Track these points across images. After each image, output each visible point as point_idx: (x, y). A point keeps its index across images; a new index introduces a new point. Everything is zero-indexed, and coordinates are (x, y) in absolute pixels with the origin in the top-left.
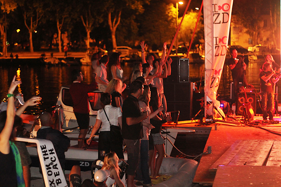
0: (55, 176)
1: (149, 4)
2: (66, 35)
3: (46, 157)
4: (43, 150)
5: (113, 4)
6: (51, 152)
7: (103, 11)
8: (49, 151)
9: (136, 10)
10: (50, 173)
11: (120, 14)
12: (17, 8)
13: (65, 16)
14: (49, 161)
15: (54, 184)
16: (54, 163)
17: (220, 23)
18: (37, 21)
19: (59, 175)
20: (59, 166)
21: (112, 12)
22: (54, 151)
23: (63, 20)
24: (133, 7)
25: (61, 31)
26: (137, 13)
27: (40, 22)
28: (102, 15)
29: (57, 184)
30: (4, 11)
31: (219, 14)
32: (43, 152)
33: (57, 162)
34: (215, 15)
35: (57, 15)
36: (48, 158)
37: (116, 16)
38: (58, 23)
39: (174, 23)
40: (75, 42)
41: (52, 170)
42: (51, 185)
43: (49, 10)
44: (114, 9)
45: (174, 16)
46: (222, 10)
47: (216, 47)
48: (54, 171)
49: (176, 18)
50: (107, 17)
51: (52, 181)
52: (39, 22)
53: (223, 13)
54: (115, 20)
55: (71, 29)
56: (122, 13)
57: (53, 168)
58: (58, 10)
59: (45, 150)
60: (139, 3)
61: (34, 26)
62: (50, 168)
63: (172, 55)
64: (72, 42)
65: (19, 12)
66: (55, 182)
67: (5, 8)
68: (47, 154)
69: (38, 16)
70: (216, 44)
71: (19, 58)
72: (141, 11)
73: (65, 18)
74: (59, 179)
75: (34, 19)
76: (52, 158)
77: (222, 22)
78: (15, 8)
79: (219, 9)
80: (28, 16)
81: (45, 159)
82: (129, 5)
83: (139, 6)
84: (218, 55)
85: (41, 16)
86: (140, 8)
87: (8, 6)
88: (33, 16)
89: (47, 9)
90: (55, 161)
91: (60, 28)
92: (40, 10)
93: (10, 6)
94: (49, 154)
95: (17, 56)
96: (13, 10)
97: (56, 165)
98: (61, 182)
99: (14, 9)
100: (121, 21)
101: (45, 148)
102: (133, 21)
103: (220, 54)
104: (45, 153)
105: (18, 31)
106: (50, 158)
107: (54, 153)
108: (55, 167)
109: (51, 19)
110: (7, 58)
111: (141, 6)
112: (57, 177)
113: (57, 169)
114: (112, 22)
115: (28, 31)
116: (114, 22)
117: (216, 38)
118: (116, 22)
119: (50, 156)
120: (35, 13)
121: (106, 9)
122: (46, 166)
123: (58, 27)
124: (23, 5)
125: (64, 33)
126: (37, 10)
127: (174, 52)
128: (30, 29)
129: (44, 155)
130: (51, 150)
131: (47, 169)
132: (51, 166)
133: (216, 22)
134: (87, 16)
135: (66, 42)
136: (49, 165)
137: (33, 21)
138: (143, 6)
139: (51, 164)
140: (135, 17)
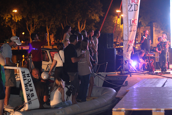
0: (31, 91)
1: (103, 16)
2: (53, 36)
3: (25, 78)
4: (23, 74)
5: (81, 16)
6: (28, 75)
7: (75, 20)
8: (27, 75)
9: (95, 20)
10: (27, 89)
11: (85, 22)
12: (22, 19)
13: (52, 24)
14: (26, 81)
15: (30, 96)
16: (30, 83)
17: (133, 11)
18: (35, 26)
19: (32, 91)
20: (33, 85)
21: (80, 21)
22: (30, 75)
23: (50, 26)
24: (93, 18)
25: (49, 33)
26: (96, 22)
27: (37, 28)
28: (74, 23)
29: (32, 96)
30: (14, 21)
31: (132, 5)
32: (23, 75)
33: (32, 82)
34: (129, 6)
35: (47, 23)
36: (26, 79)
37: (82, 24)
38: (47, 28)
39: (118, 28)
40: (58, 40)
41: (28, 87)
42: (27, 97)
43: (42, 20)
44: (81, 19)
45: (118, 24)
46: (133, 2)
47: (130, 26)
48: (30, 88)
49: (119, 25)
50: (77, 24)
51: (28, 94)
52: (35, 27)
53: (135, 5)
54: (82, 26)
55: (55, 31)
56: (86, 22)
57: (29, 86)
58: (47, 20)
59: (24, 74)
60: (96, 15)
61: (33, 30)
62: (27, 86)
63: (117, 47)
64: (56, 40)
65: (23, 21)
66: (30, 95)
67: (15, 18)
68: (26, 77)
69: (35, 24)
70: (130, 24)
71: (23, 49)
72: (97, 21)
73: (51, 25)
74: (33, 94)
75: (33, 25)
76: (28, 80)
77: (134, 10)
78: (21, 18)
79: (132, 2)
80: (29, 23)
81: (24, 80)
82: (90, 17)
83: (96, 17)
84: (131, 31)
85: (37, 23)
86: (97, 19)
87: (17, 17)
88: (32, 23)
89: (40, 19)
90: (30, 81)
91: (48, 31)
92: (36, 20)
93: (18, 18)
94: (27, 77)
95: (22, 48)
96: (19, 20)
97: (31, 84)
98: (34, 96)
99: (21, 20)
100: (85, 27)
101: (24, 73)
102: (93, 27)
103: (133, 30)
104: (24, 76)
105: (23, 33)
106: (27, 80)
107: (30, 76)
108: (30, 85)
109: (43, 26)
110: (16, 49)
111: (98, 17)
112: (32, 92)
113: (32, 87)
114: (80, 27)
115: (29, 33)
116: (81, 27)
117: (130, 20)
118: (83, 27)
119: (27, 78)
120: (33, 22)
121: (76, 19)
122: (25, 84)
123: (47, 30)
124: (26, 17)
125: (51, 34)
126: (34, 20)
127: (118, 45)
128: (30, 31)
129: (24, 77)
130: (28, 74)
131: (26, 86)
132: (28, 85)
133: (130, 10)
134: (65, 24)
135: (53, 40)
136: (27, 84)
137: (32, 27)
138: (99, 17)
139: (28, 83)
140: (94, 24)
